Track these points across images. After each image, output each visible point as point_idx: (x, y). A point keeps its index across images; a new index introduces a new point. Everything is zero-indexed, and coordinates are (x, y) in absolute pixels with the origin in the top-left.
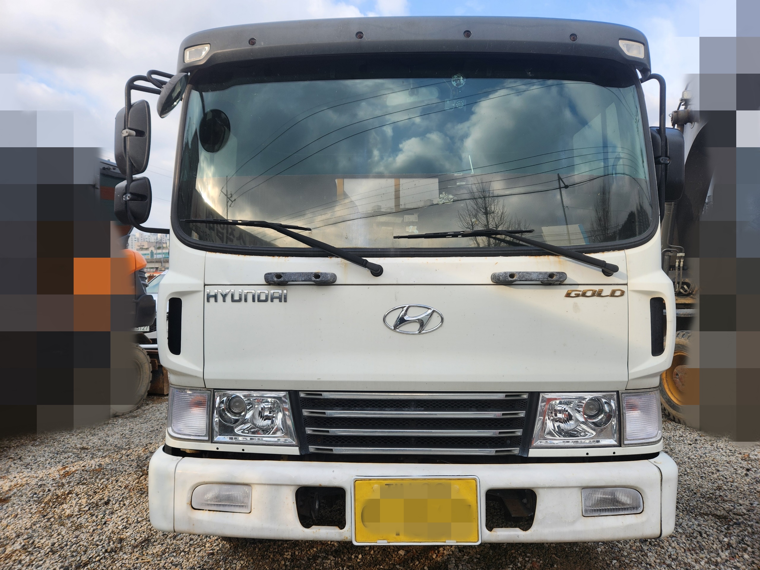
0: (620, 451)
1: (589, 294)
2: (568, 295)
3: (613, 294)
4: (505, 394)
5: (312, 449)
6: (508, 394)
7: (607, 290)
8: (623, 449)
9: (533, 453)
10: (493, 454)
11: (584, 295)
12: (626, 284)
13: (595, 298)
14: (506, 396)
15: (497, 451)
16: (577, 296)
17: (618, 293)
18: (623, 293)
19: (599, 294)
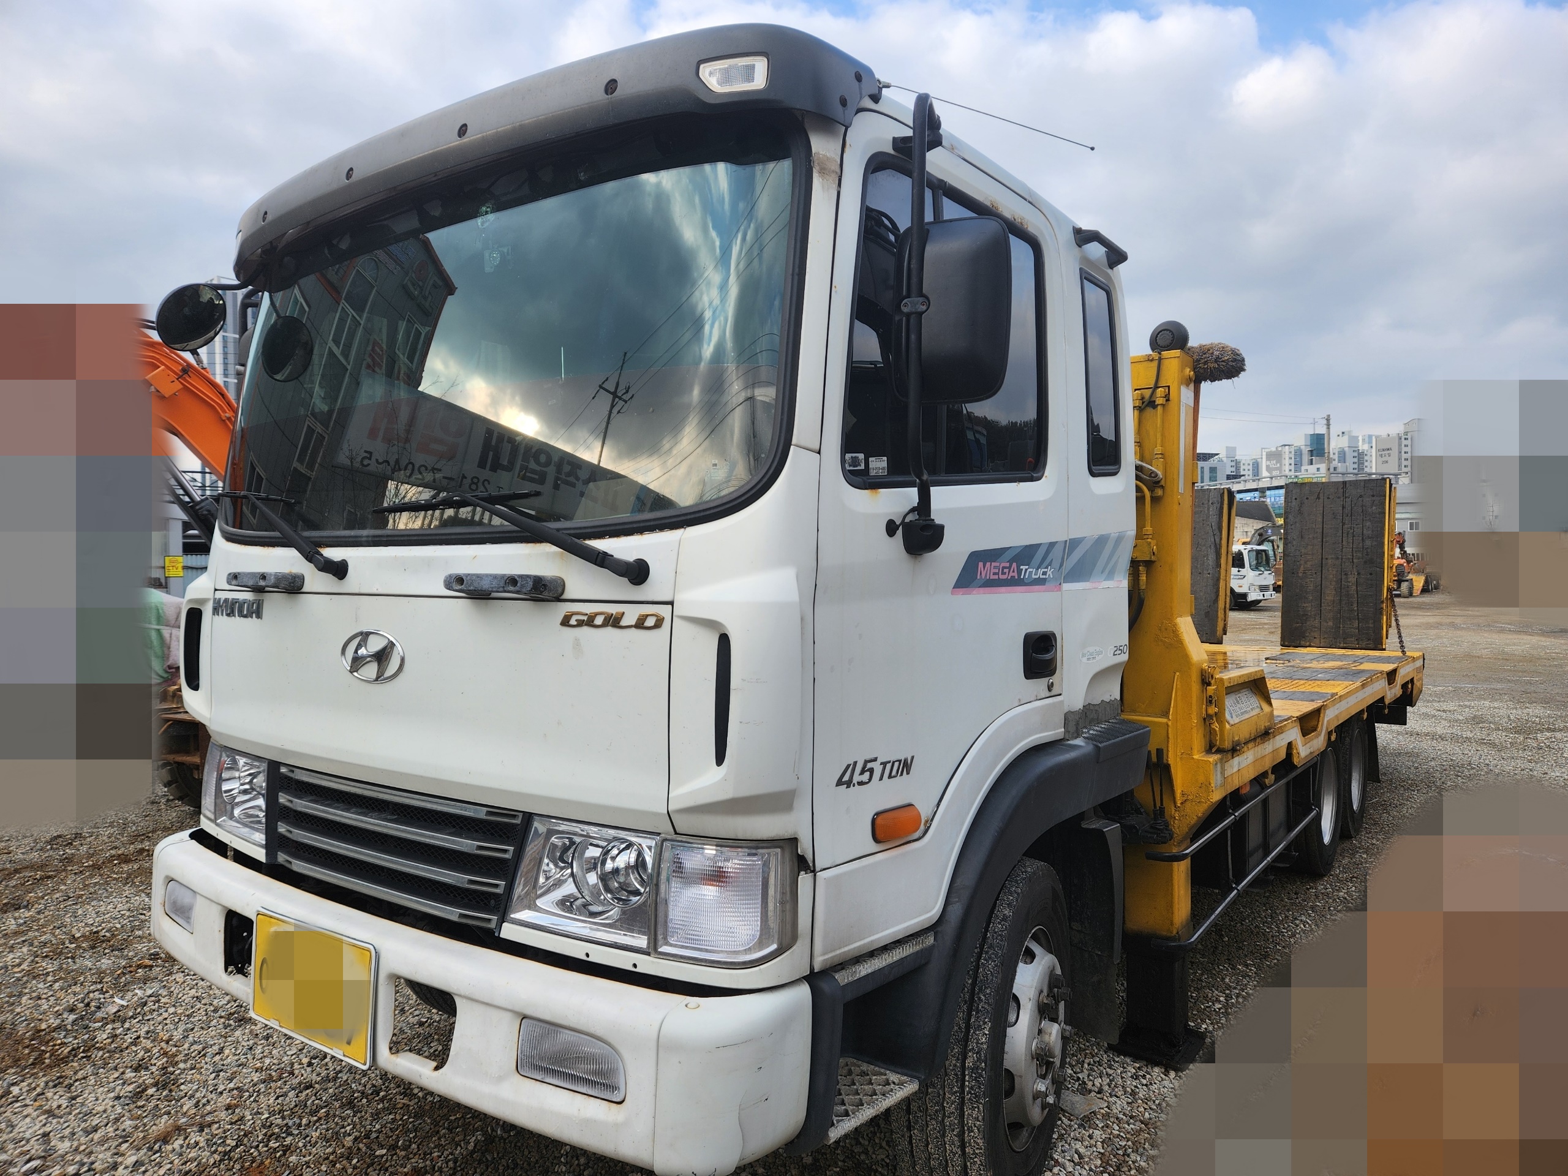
0: (648, 965)
1: (599, 620)
2: (565, 622)
3: (640, 625)
4: (485, 809)
5: (282, 857)
6: (494, 810)
7: (631, 615)
8: (653, 962)
9: (508, 932)
10: (454, 918)
11: (589, 622)
12: (671, 603)
13: (610, 630)
14: (489, 813)
15: (462, 916)
16: (580, 624)
17: (650, 622)
18: (659, 624)
19: (613, 621)
